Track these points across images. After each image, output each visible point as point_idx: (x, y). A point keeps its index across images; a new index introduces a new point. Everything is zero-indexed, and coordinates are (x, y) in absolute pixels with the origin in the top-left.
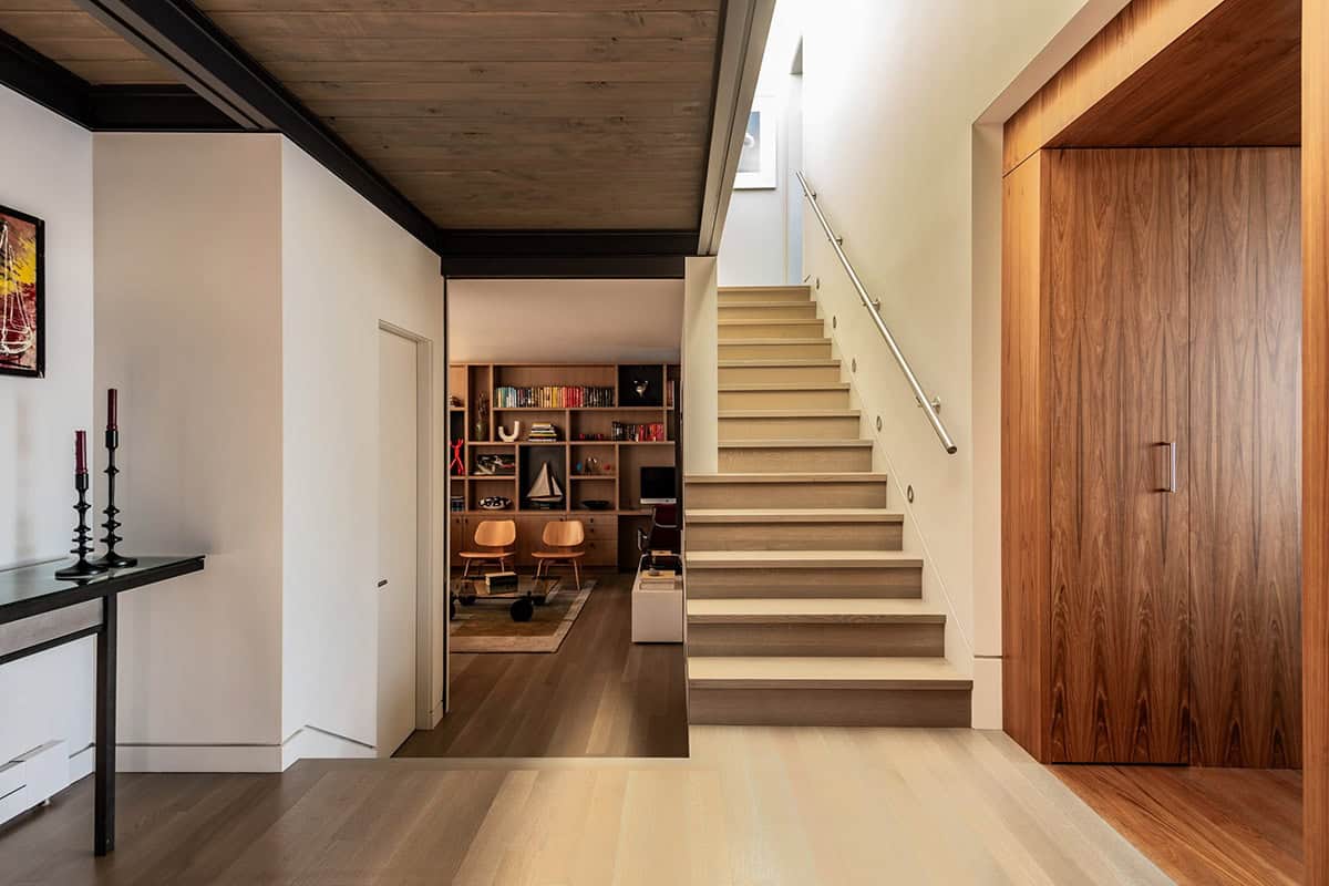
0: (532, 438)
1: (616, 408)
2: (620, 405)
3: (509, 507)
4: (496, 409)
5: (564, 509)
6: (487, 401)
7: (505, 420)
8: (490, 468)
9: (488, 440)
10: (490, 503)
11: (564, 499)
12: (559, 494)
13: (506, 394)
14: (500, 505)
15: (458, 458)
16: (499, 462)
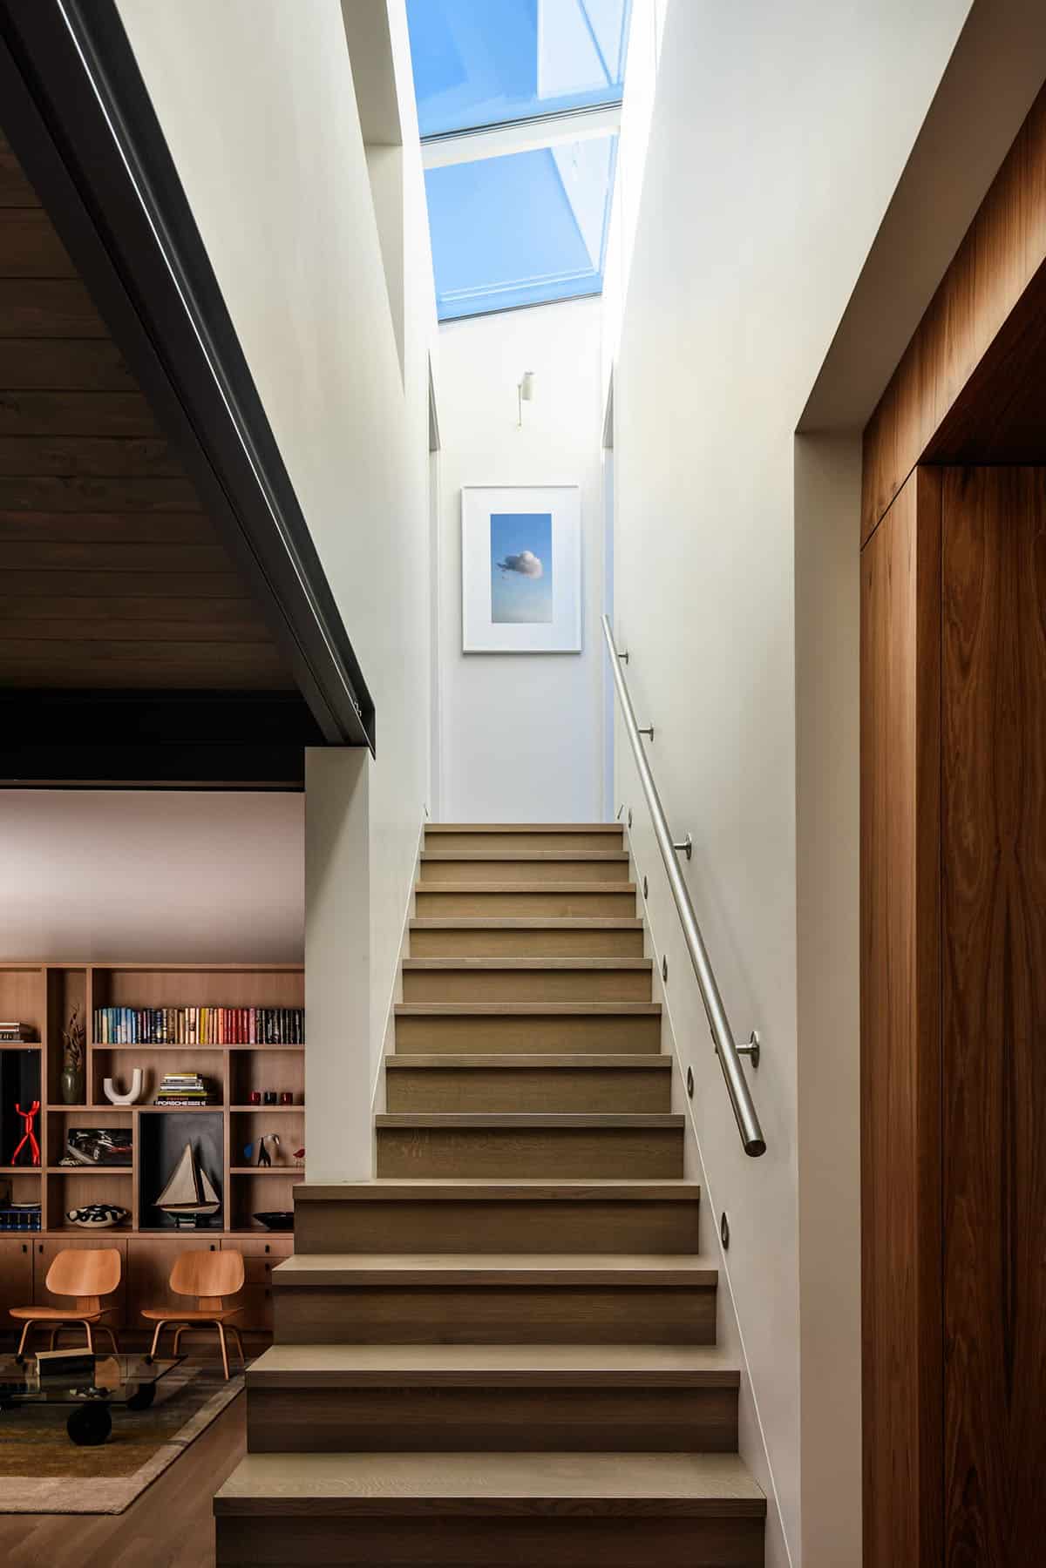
0: (163, 1098)
3: (121, 1224)
4: (98, 1046)
5: (220, 1228)
6: (83, 1034)
7: (119, 1068)
8: (89, 1153)
9: (84, 1103)
10: (87, 1214)
11: (220, 1212)
12: (212, 1200)
13: (117, 1021)
14: (105, 1218)
15: (32, 1135)
16: (106, 1142)
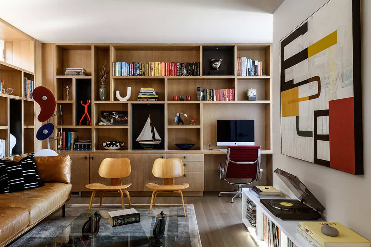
0: (140, 98)
1: (201, 77)
2: (204, 74)
3: (125, 148)
4: (115, 77)
5: (163, 149)
6: (108, 72)
8: (109, 120)
9: (108, 99)
10: (110, 144)
11: (163, 142)
12: (158, 139)
13: (121, 67)
14: (117, 146)
15: (87, 113)
16: (116, 116)
